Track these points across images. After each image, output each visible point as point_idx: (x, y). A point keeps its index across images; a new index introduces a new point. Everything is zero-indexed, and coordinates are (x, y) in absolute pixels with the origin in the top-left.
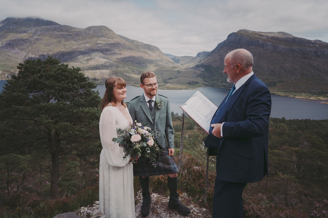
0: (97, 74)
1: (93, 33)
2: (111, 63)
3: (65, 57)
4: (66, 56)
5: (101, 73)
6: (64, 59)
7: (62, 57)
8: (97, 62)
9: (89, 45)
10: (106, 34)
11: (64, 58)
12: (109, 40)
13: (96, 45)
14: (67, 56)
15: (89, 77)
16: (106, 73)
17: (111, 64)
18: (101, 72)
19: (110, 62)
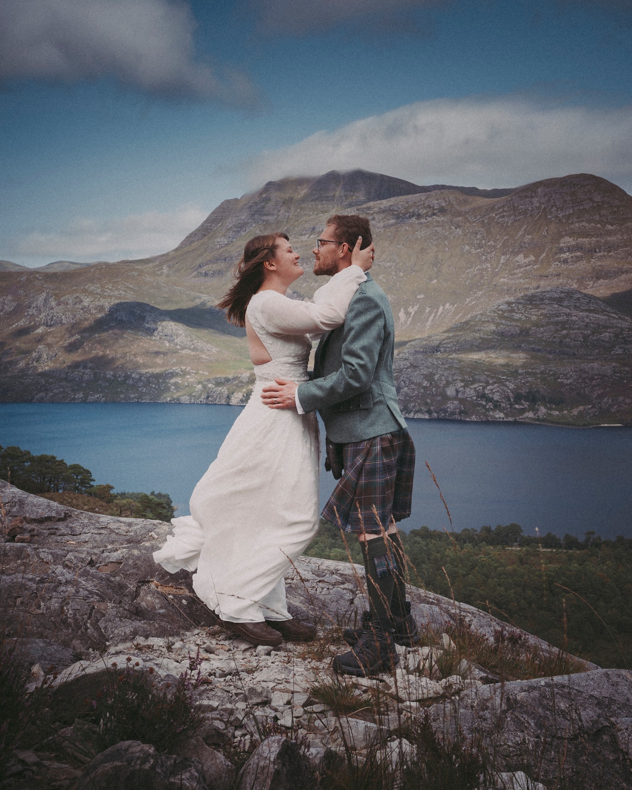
0: (567, 379)
1: (543, 206)
2: (622, 329)
3: (441, 308)
4: (444, 306)
5: (584, 375)
6: (435, 317)
7: (428, 310)
8: (564, 328)
9: (526, 257)
10: (595, 204)
11: (437, 312)
12: (609, 227)
13: (556, 253)
14: (448, 304)
15: (538, 391)
16: (605, 376)
17: (621, 333)
18: (583, 371)
19: (617, 327)
